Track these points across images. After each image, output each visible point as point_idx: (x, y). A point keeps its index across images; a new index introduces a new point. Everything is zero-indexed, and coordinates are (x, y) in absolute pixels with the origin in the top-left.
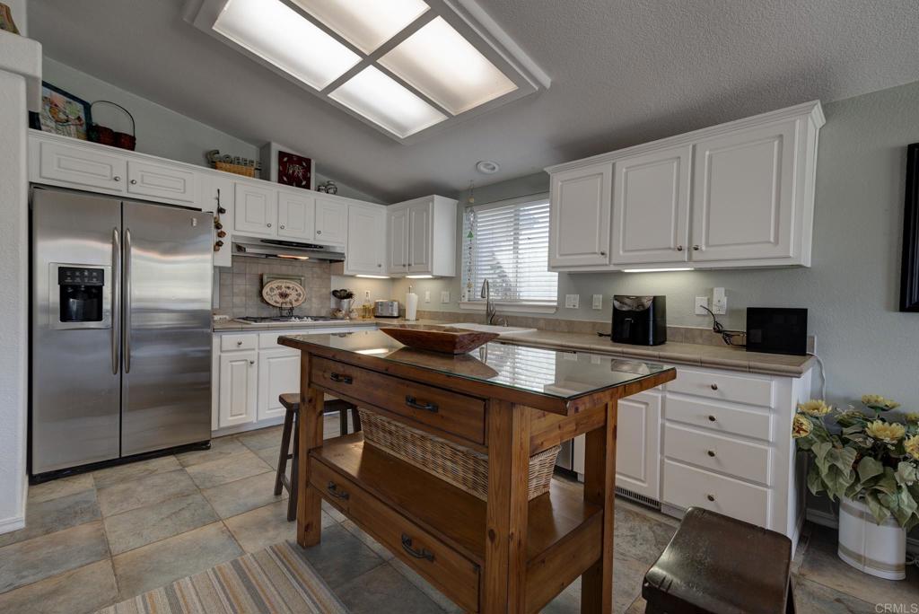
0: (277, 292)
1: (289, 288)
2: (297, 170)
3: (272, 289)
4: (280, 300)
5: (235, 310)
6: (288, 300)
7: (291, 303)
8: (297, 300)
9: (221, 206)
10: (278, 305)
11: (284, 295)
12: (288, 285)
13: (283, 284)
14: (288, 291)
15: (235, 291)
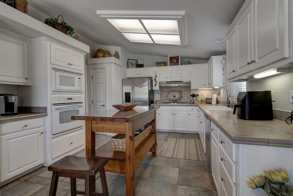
0: (173, 95)
1: (176, 94)
2: (175, 60)
3: (171, 95)
4: (173, 98)
5: (164, 101)
6: (175, 98)
7: (176, 98)
8: (178, 98)
9: (156, 75)
10: (173, 99)
11: (174, 96)
12: (176, 93)
13: (174, 93)
14: (176, 95)
15: (164, 95)
